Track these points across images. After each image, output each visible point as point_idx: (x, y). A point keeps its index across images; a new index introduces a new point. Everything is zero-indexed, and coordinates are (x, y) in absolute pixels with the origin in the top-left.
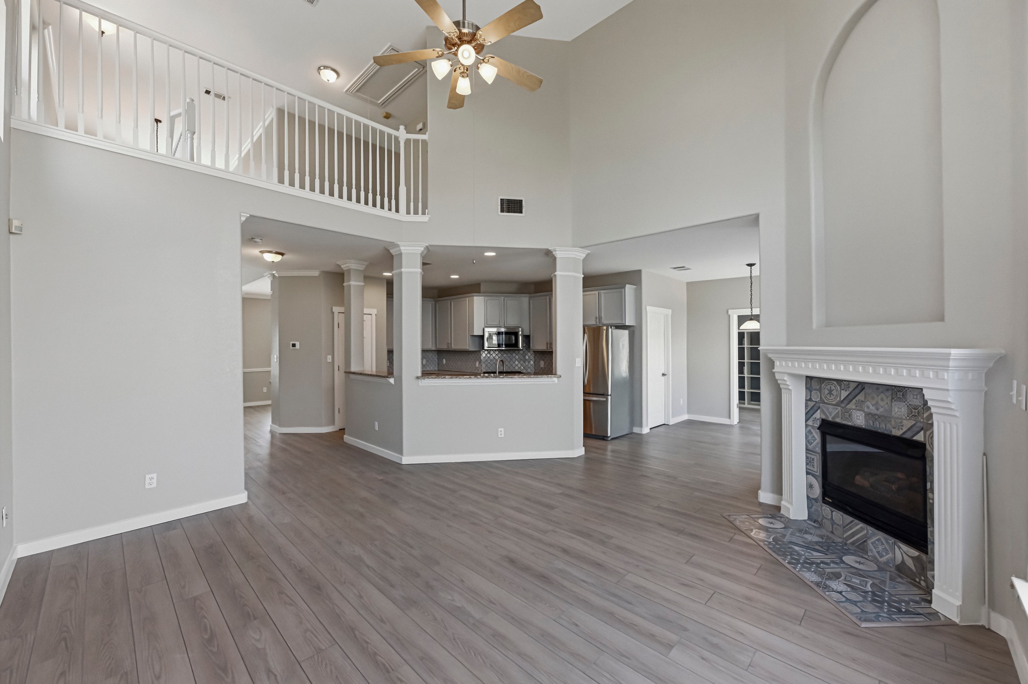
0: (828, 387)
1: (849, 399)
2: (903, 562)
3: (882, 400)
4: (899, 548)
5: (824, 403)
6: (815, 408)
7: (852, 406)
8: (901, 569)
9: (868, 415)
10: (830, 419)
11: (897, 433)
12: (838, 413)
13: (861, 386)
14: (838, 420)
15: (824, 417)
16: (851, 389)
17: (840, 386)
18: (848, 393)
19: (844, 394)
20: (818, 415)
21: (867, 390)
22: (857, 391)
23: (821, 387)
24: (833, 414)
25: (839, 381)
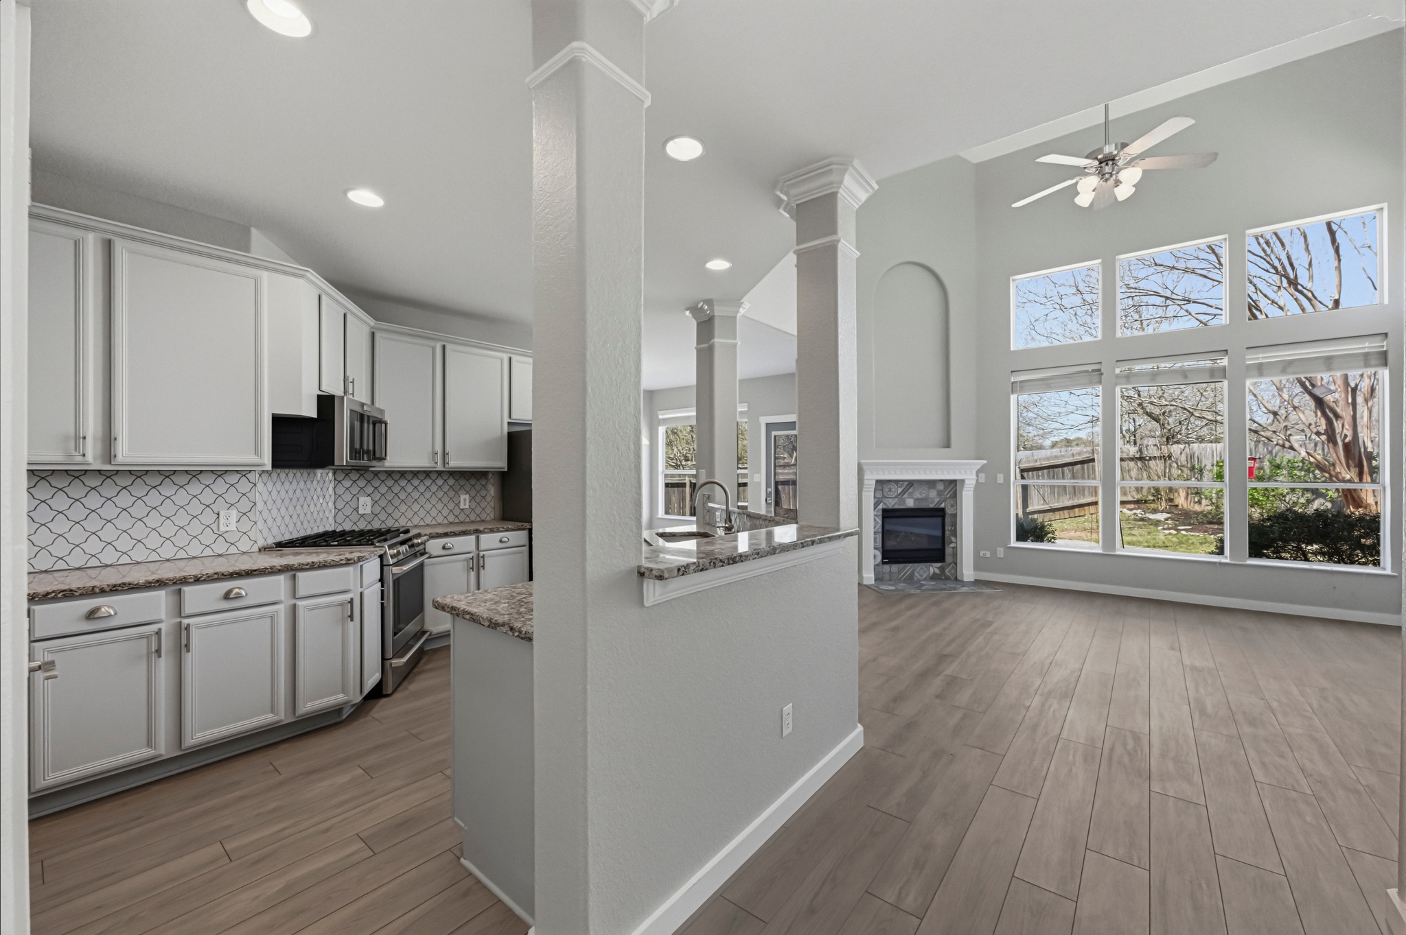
0: (889, 487)
1: (903, 493)
2: (934, 573)
3: (924, 489)
4: (932, 566)
5: (886, 497)
6: (879, 502)
7: (906, 496)
8: (934, 577)
9: (916, 500)
10: (890, 507)
11: (931, 506)
12: (896, 503)
13: (911, 483)
14: (896, 507)
15: (885, 507)
16: (905, 486)
17: (897, 485)
18: (903, 488)
19: (900, 490)
20: (881, 506)
21: (915, 485)
22: (908, 487)
23: (882, 488)
24: (892, 503)
25: (897, 482)
